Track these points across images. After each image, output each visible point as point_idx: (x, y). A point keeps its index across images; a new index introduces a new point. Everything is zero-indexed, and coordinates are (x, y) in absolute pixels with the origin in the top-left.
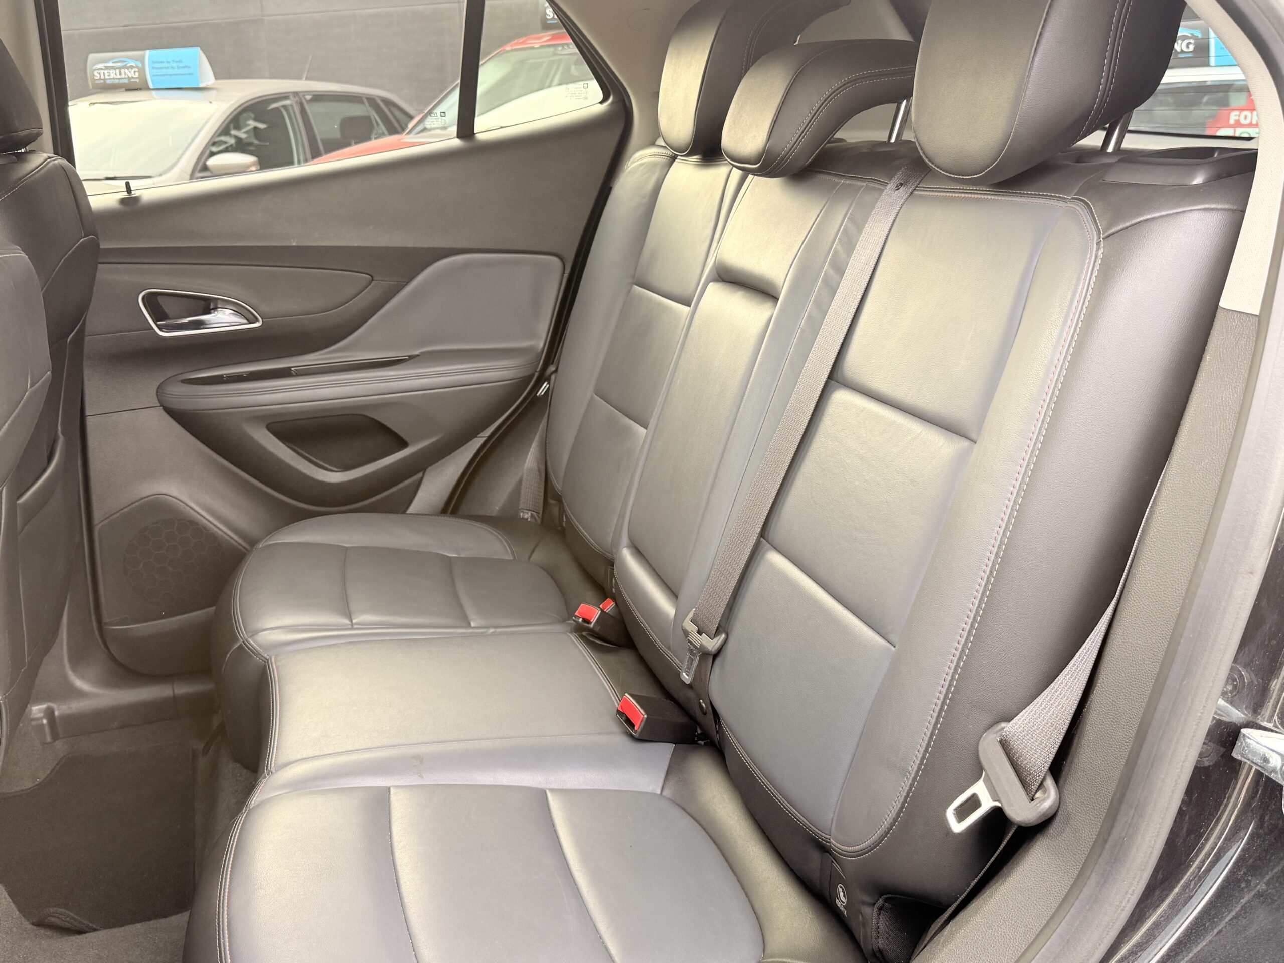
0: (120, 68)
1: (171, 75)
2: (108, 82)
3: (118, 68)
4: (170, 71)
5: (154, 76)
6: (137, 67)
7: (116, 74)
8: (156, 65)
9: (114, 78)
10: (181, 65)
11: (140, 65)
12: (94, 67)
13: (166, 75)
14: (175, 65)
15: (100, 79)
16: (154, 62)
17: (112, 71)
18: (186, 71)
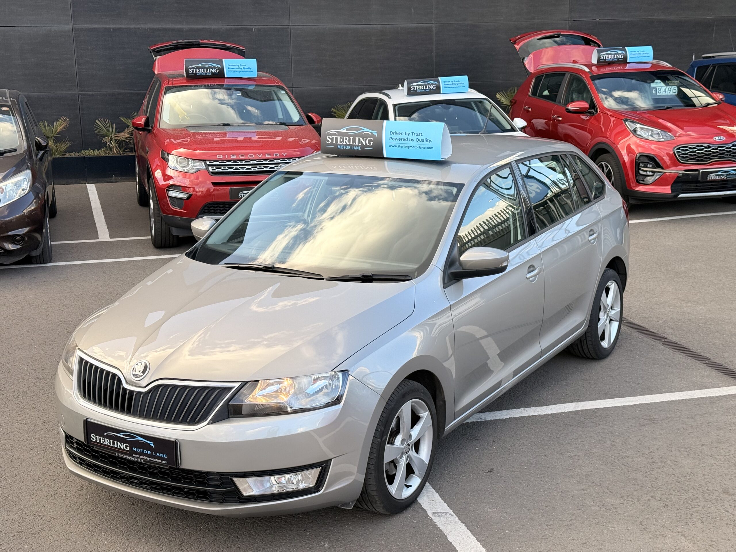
0: (354, 136)
1: (409, 147)
2: (339, 147)
3: (351, 135)
4: (409, 143)
5: (390, 146)
6: (372, 135)
7: (349, 141)
8: (393, 136)
9: (346, 144)
10: (420, 138)
11: (375, 133)
12: (327, 133)
13: (404, 147)
14: (415, 137)
15: (332, 144)
16: (391, 133)
17: (345, 138)
18: (426, 144)
